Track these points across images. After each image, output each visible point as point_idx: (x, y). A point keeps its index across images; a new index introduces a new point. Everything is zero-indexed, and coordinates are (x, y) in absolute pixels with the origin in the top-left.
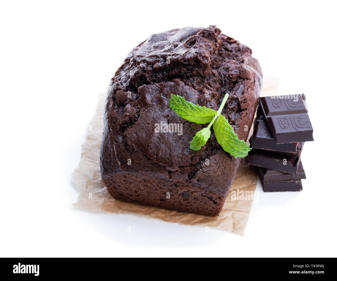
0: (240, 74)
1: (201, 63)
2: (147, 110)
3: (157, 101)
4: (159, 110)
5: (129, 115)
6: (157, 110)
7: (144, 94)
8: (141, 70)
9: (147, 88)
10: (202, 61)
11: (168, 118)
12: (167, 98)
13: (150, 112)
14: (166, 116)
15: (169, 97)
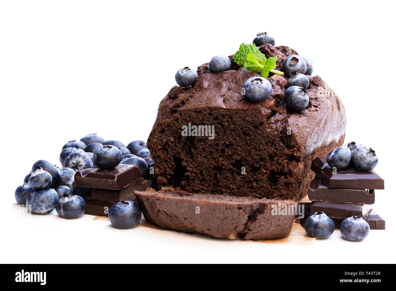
0: (314, 80)
1: (268, 54)
2: (202, 93)
3: (215, 85)
4: (216, 91)
5: (181, 99)
6: (213, 92)
7: (202, 80)
8: (204, 69)
9: (206, 75)
10: (269, 52)
11: (225, 97)
12: (226, 81)
13: (205, 93)
14: (222, 96)
15: (229, 80)
